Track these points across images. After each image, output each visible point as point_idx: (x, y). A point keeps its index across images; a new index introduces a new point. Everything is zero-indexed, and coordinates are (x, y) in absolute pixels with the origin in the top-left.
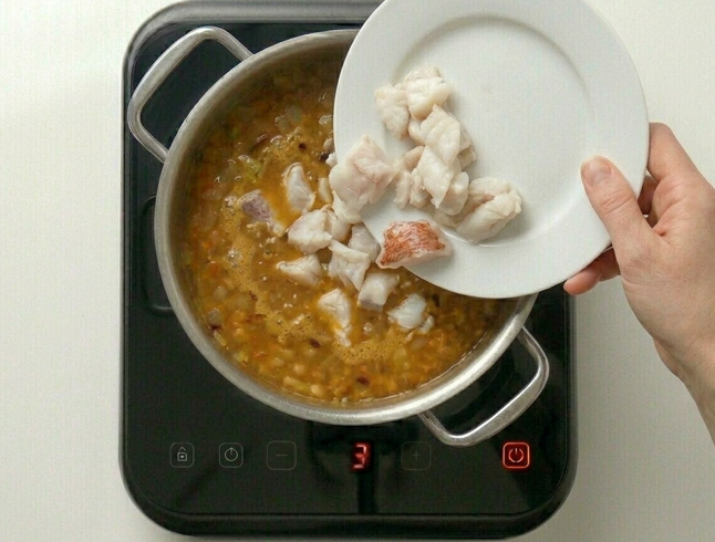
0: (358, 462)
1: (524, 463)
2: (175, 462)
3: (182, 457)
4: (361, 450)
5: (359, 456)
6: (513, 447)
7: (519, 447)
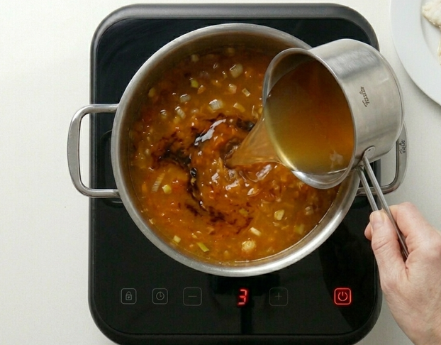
0: (242, 300)
1: (348, 301)
2: (124, 300)
3: (129, 297)
4: (243, 293)
5: (242, 297)
6: (341, 291)
7: (344, 291)
